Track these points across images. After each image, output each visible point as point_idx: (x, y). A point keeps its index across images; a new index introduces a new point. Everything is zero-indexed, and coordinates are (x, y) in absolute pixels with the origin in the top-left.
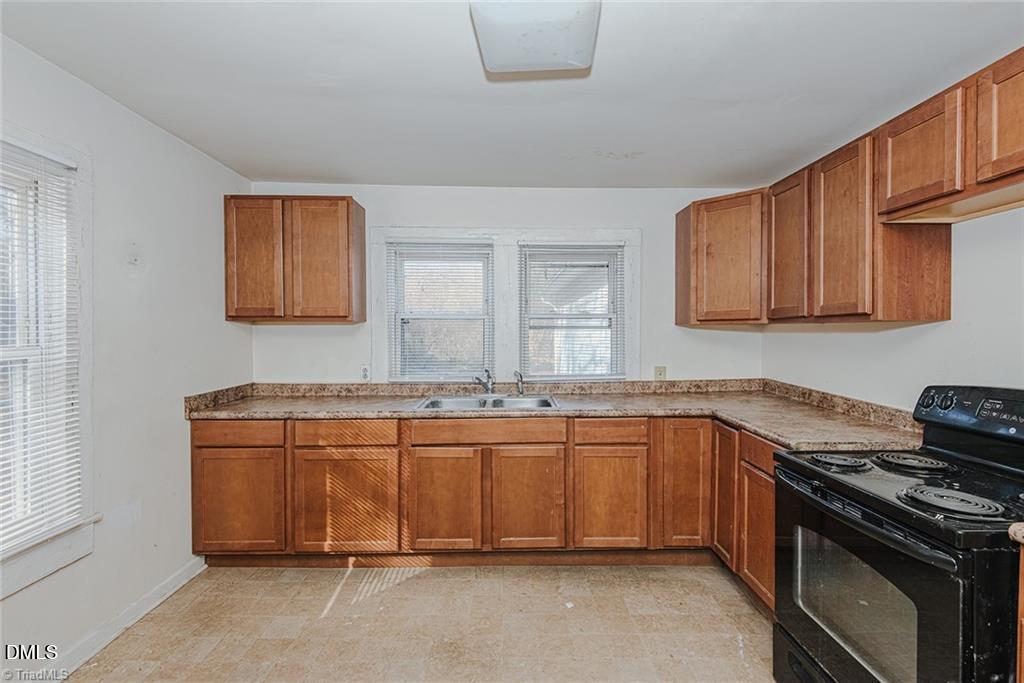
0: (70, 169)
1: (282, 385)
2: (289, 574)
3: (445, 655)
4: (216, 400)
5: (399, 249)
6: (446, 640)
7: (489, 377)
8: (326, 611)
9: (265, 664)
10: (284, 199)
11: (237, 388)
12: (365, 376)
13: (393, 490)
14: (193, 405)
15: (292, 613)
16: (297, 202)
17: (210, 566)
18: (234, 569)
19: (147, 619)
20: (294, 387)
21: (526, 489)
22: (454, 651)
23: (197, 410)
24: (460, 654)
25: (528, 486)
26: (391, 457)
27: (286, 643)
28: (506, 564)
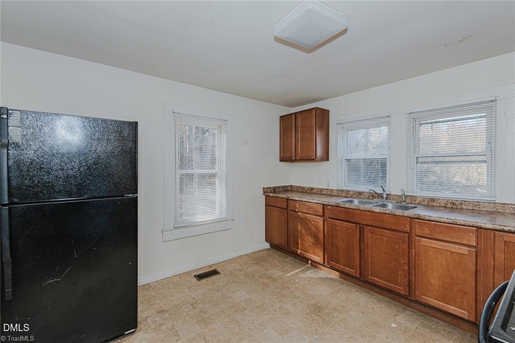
0: (225, 120)
1: (300, 187)
2: (289, 259)
3: (313, 308)
4: (274, 190)
5: (344, 126)
6: (319, 304)
7: (384, 191)
8: (289, 274)
9: (261, 280)
10: (296, 114)
11: (284, 186)
12: (328, 186)
13: (321, 236)
14: (266, 191)
15: (280, 270)
16: (299, 114)
17: (271, 247)
18: (276, 251)
19: (247, 255)
20: (303, 188)
21: (383, 254)
22: (317, 309)
23: (267, 192)
24: (319, 312)
25: (385, 253)
26: (320, 221)
27: (271, 277)
28: (376, 292)
